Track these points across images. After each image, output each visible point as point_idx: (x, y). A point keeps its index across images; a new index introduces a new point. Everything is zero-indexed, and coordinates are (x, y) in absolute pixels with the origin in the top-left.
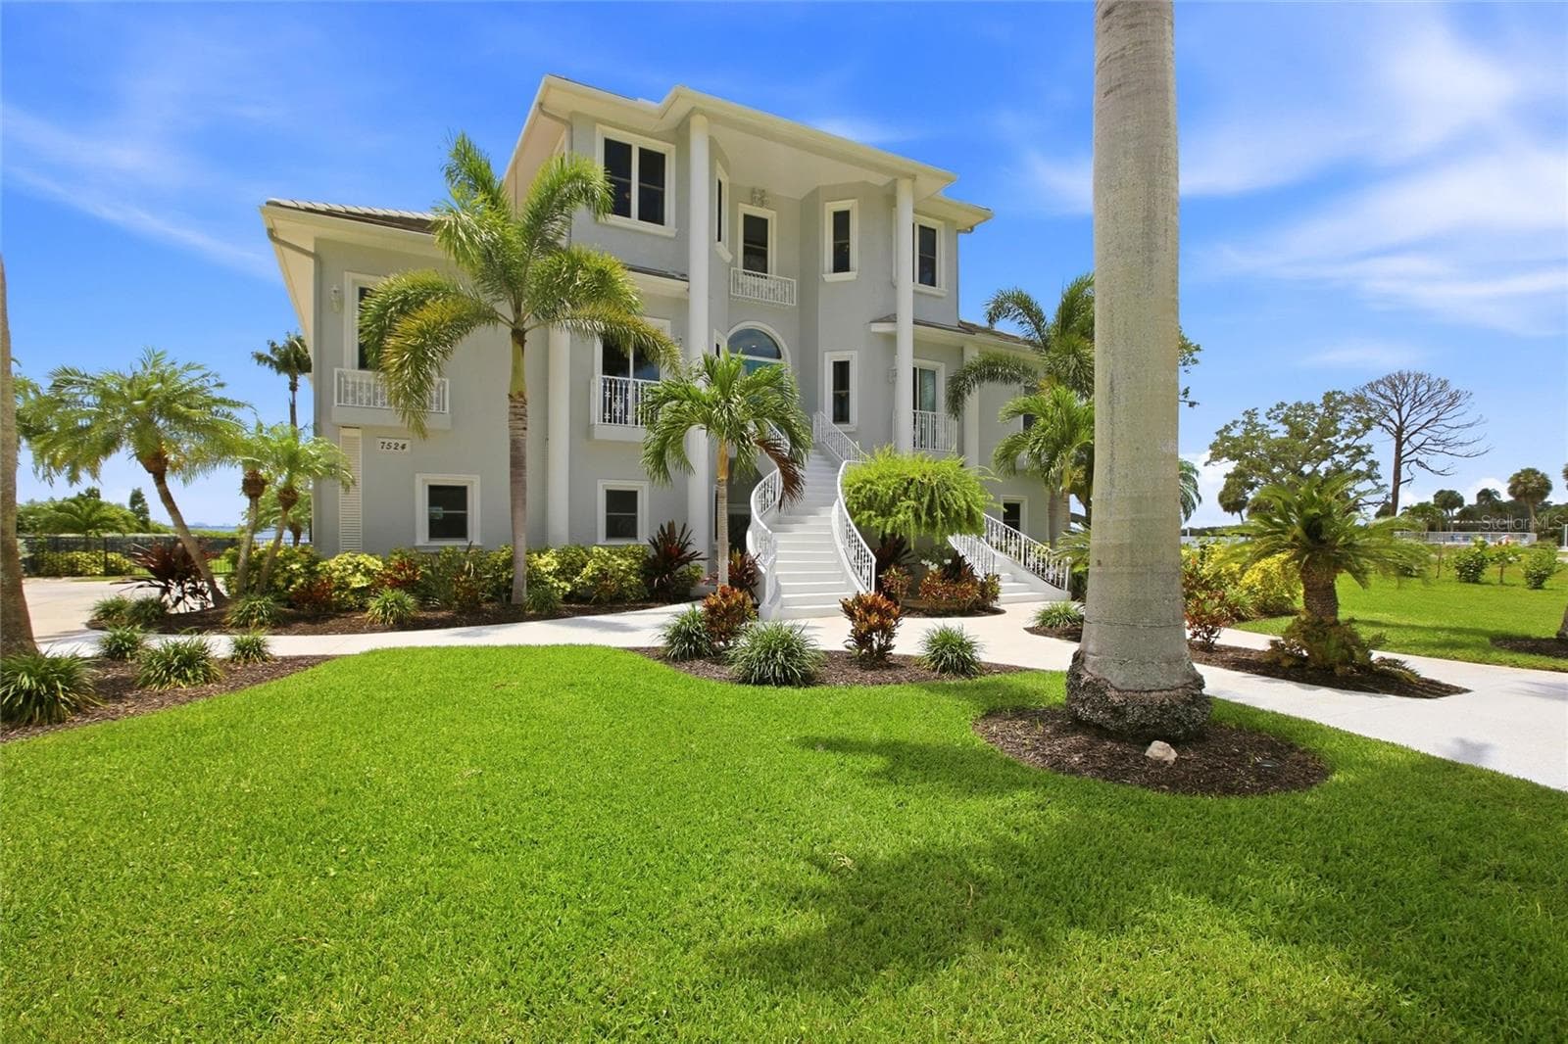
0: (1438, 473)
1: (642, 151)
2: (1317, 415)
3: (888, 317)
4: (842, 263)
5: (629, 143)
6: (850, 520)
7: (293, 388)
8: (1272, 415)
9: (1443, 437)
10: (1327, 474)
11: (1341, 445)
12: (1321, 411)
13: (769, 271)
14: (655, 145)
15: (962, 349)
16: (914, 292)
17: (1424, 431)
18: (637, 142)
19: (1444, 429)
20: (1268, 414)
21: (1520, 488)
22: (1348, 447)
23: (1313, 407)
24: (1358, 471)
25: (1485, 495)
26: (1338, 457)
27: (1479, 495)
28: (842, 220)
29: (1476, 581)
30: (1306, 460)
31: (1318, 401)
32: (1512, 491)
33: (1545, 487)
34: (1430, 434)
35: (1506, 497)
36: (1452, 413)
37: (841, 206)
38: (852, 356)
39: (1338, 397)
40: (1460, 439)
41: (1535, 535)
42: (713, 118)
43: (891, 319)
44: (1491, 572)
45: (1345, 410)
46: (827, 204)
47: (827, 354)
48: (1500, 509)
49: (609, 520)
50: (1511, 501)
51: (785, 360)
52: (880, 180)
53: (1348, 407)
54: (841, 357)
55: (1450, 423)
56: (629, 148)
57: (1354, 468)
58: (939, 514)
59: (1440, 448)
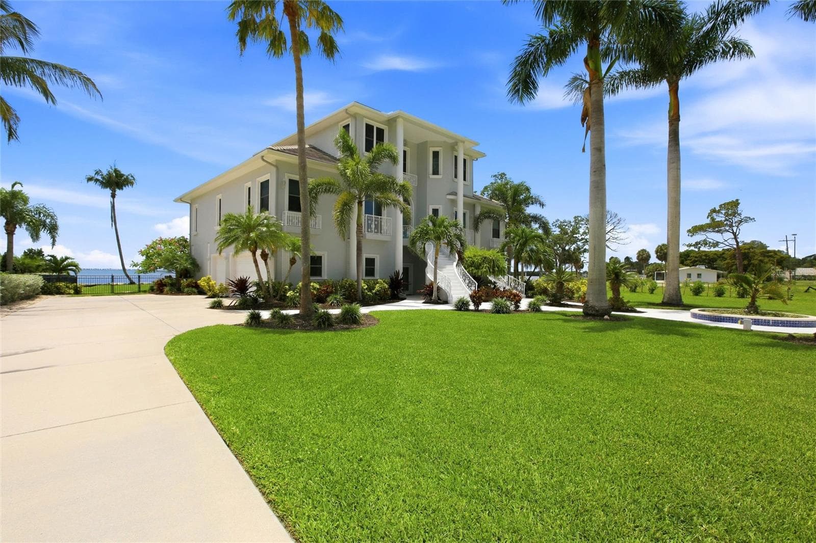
0: (614, 251)
1: (377, 128)
2: (571, 225)
3: (452, 193)
4: (436, 172)
5: (373, 125)
6: (465, 270)
7: (113, 196)
8: (554, 224)
9: (616, 236)
10: (574, 250)
11: (580, 238)
12: (573, 224)
13: (407, 171)
14: (382, 126)
15: (474, 205)
16: (464, 184)
17: (609, 233)
18: (376, 125)
19: (616, 233)
20: (553, 224)
21: (640, 257)
22: (582, 239)
23: (570, 222)
24: (585, 249)
25: (627, 259)
26: (579, 243)
27: (625, 259)
28: (436, 155)
29: (635, 292)
30: (567, 244)
31: (572, 220)
32: (638, 258)
33: (649, 257)
34: (611, 235)
35: (634, 260)
36: (620, 226)
37: (436, 149)
38: (440, 207)
39: (580, 219)
40: (621, 238)
41: (646, 276)
42: (405, 120)
43: (455, 194)
44: (638, 289)
45: (582, 224)
46: (430, 148)
47: (430, 206)
48: (632, 264)
49: (366, 269)
50: (636, 262)
51: (412, 207)
52: (450, 141)
53: (583, 223)
54: (436, 207)
55: (618, 231)
56: (373, 127)
57: (584, 248)
58: (496, 269)
59: (615, 241)
